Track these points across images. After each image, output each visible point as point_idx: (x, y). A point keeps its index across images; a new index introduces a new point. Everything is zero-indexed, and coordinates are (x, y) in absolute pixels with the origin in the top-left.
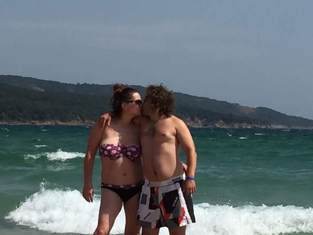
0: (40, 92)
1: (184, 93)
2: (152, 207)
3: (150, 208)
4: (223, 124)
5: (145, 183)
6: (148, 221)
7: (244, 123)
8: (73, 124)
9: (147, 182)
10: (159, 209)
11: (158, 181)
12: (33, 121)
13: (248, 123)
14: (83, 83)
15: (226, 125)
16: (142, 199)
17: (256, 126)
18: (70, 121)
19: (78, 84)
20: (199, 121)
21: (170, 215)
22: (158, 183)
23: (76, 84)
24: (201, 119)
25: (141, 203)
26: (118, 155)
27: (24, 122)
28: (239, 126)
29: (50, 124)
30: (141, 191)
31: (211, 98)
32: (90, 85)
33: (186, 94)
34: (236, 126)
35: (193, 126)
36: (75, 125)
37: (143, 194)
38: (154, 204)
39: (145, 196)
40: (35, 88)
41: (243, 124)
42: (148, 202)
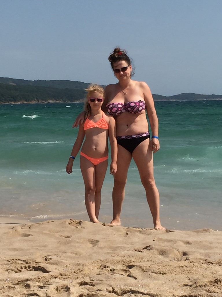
0: (14, 85)
8: (32, 103)
12: (11, 102)
14: (37, 80)
18: (31, 101)
19: (35, 80)
23: (33, 80)
27: (6, 103)
29: (20, 103)
32: (41, 81)
36: (34, 103)
40: (10, 83)
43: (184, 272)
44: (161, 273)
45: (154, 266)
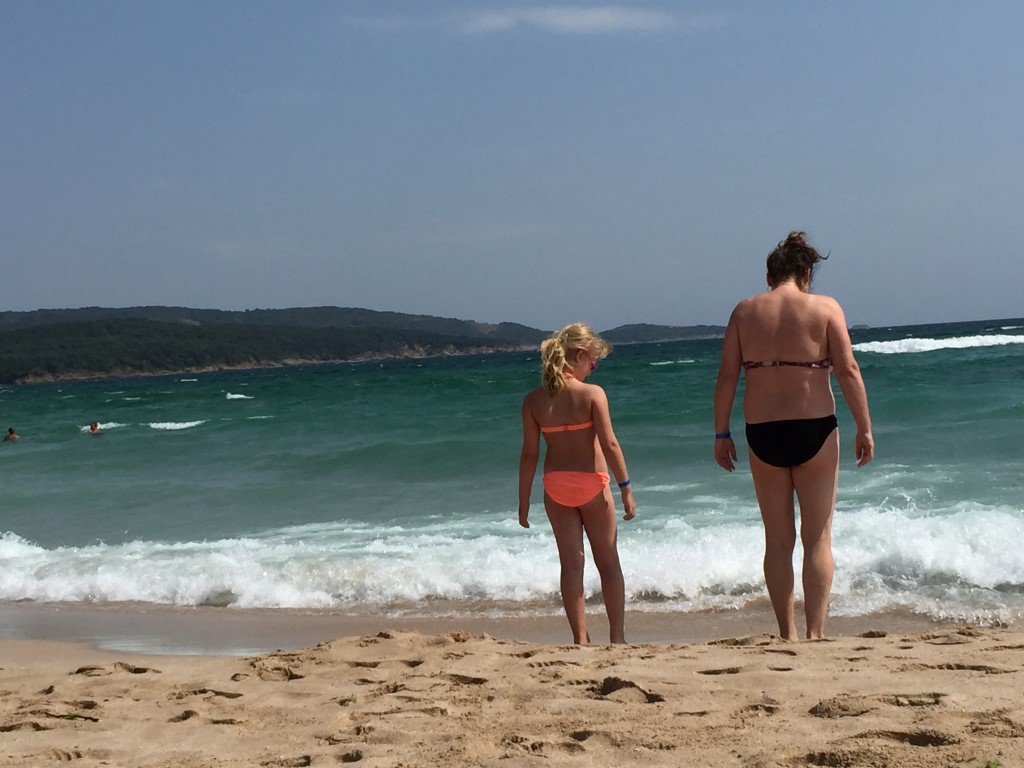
0: (194, 326)
1: (396, 312)
4: (454, 350)
7: (483, 346)
8: (243, 368)
12: (188, 368)
13: (488, 347)
14: (254, 309)
15: (458, 351)
17: (500, 349)
18: (239, 363)
19: (247, 310)
23: (244, 311)
24: (423, 346)
28: (476, 352)
29: (212, 370)
31: (434, 316)
32: (264, 310)
33: (398, 313)
34: (473, 351)
36: (247, 368)
40: (186, 321)
41: (482, 348)
43: (722, 742)
44: (664, 746)
45: (642, 731)
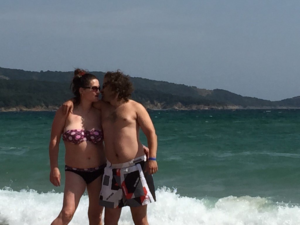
0: (6, 80)
1: (143, 78)
2: (114, 187)
3: (112, 189)
4: (181, 106)
5: (107, 165)
6: (111, 201)
7: (201, 104)
8: (37, 110)
9: (109, 164)
10: (121, 190)
11: (119, 163)
13: (205, 105)
14: (47, 71)
15: (184, 107)
16: (104, 180)
17: (213, 107)
18: (34, 107)
19: (42, 71)
20: (159, 104)
21: (132, 195)
22: (120, 164)
23: (40, 72)
24: (160, 102)
25: (104, 184)
26: (82, 140)
28: (196, 108)
29: (15, 110)
30: (104, 173)
31: (169, 82)
32: (54, 72)
33: (145, 79)
34: (194, 108)
35: (153, 109)
36: (40, 110)
37: (106, 176)
38: (116, 185)
39: (107, 177)
41: (200, 106)
42: (110, 183)
